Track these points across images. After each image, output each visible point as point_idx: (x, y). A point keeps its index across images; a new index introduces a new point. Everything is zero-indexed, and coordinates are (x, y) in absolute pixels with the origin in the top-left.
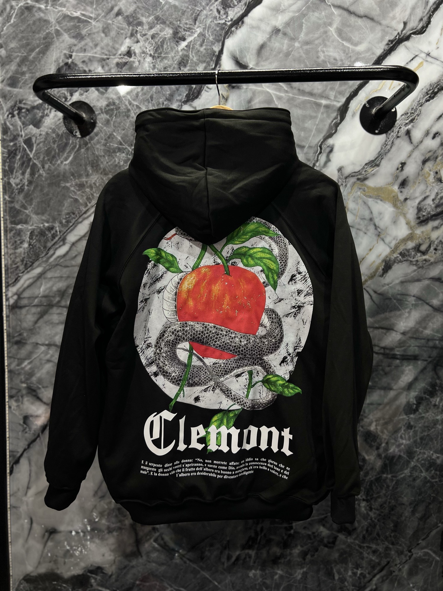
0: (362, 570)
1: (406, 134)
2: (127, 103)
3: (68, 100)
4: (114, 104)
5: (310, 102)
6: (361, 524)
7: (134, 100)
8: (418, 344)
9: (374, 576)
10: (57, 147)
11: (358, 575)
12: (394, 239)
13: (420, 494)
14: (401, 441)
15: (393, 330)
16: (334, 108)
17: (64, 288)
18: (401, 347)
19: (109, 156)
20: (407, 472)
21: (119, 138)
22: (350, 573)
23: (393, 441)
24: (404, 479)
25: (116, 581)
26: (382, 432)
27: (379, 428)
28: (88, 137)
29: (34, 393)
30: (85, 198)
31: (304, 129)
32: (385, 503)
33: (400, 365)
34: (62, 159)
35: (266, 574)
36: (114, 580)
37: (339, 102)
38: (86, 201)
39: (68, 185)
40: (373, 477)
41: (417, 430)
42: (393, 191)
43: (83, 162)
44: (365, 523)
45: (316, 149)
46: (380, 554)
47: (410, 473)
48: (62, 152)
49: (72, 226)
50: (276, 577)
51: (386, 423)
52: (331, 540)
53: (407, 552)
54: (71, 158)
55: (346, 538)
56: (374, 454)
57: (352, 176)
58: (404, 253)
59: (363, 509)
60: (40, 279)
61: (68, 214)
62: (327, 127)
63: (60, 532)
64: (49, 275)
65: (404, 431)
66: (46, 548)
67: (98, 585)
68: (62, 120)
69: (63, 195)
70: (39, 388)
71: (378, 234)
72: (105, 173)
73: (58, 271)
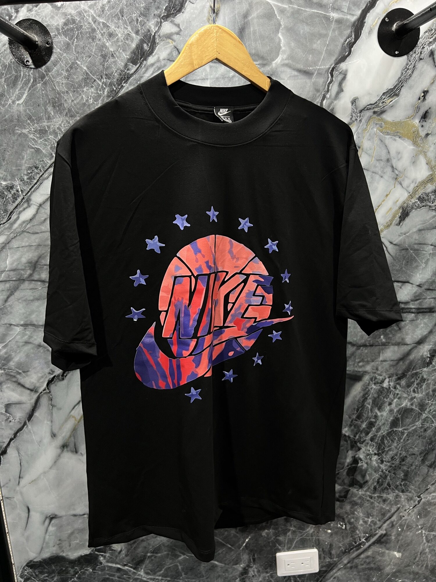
0: (372, 518)
1: (430, 56)
2: (90, 20)
3: (13, 18)
4: (74, 21)
5: (318, 15)
6: (372, 477)
7: (99, 16)
8: (434, 296)
9: (384, 522)
10: (5, 81)
11: (369, 523)
12: (413, 182)
13: (430, 444)
14: (414, 395)
15: (408, 282)
16: (348, 24)
17: (36, 259)
18: (417, 300)
19: (74, 91)
20: (418, 424)
21: (85, 68)
22: (361, 522)
23: (405, 395)
24: (415, 431)
25: (126, 556)
26: (395, 388)
27: (392, 384)
28: (44, 67)
29: (14, 379)
30: (49, 147)
31: (312, 51)
32: (396, 455)
33: (415, 319)
34: (13, 98)
35: (279, 531)
36: (124, 556)
37: (353, 15)
38: (51, 151)
39: (25, 131)
40: (384, 432)
41: (431, 383)
42: (414, 126)
43: (41, 101)
44: (376, 476)
45: (326, 75)
46: (391, 501)
47: (421, 424)
48: (12, 88)
49: (36, 183)
50: (289, 533)
51: (399, 379)
52: (343, 494)
53: (417, 498)
54: (24, 96)
55: (357, 491)
56: (386, 410)
57: (367, 110)
58: (424, 198)
59: (374, 463)
60: (4, 250)
61: (30, 168)
62: (339, 47)
63: (61, 517)
64: (15, 244)
65: (417, 384)
66: (48, 534)
67: (108, 562)
68: (7, 46)
69: (20, 145)
70: (20, 373)
71: (395, 177)
72: (70, 114)
73: (26, 239)
